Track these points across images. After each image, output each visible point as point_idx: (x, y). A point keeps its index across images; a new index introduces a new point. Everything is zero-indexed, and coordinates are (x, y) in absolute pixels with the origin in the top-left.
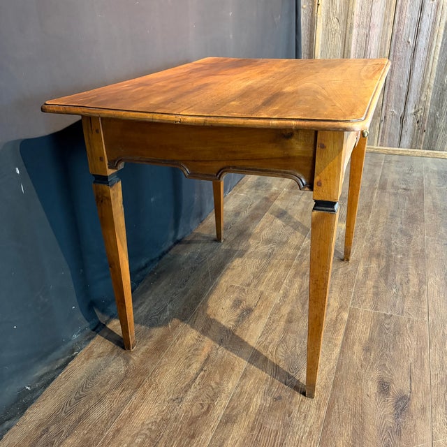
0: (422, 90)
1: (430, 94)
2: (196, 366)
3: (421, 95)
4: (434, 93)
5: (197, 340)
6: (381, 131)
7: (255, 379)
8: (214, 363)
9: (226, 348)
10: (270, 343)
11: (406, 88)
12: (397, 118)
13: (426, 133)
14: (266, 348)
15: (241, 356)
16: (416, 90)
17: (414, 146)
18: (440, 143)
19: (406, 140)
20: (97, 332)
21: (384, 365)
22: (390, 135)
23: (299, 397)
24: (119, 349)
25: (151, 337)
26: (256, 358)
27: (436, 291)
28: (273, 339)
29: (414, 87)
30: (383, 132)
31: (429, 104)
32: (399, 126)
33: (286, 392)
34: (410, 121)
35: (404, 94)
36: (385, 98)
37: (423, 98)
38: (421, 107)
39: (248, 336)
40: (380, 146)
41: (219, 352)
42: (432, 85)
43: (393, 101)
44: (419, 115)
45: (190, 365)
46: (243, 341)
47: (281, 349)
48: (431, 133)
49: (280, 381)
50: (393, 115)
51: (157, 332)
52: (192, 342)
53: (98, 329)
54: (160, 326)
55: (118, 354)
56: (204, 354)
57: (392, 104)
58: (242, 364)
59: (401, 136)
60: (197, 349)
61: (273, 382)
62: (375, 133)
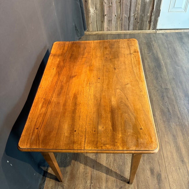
0: (136, 6)
1: (140, 7)
2: (89, 182)
3: (136, 8)
4: (141, 6)
5: (85, 169)
6: (121, 24)
7: (111, 181)
8: (94, 178)
9: (96, 170)
10: (111, 162)
11: (129, 5)
12: (127, 18)
13: (139, 24)
14: (110, 165)
15: (103, 172)
16: (134, 5)
17: (134, 29)
18: (145, 27)
19: (131, 27)
20: (46, 177)
21: (150, 161)
22: (125, 25)
23: (127, 185)
24: (57, 182)
25: (67, 172)
26: (108, 171)
27: (159, 119)
28: (111, 160)
29: (133, 4)
30: (122, 25)
31: (139, 11)
32: (128, 22)
33: (122, 184)
34: (132, 19)
35: (129, 8)
36: (121, 10)
37: (137, 9)
38: (136, 13)
39: (102, 161)
40: (121, 30)
41: (95, 173)
42: (140, 3)
43: (125, 11)
44: (136, 16)
45: (87, 182)
46: (101, 165)
47: (115, 164)
48: (141, 23)
49: (119, 179)
50: (125, 17)
51: (68, 169)
52: (83, 170)
53: (45, 175)
54: (68, 166)
55: (58, 185)
56: (89, 175)
57: (124, 12)
58: (104, 175)
59: (129, 25)
60: (86, 174)
61: (117, 181)
62: (118, 25)
